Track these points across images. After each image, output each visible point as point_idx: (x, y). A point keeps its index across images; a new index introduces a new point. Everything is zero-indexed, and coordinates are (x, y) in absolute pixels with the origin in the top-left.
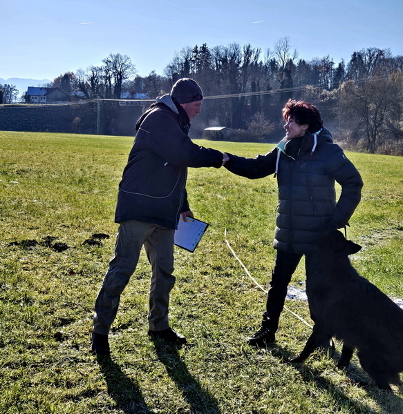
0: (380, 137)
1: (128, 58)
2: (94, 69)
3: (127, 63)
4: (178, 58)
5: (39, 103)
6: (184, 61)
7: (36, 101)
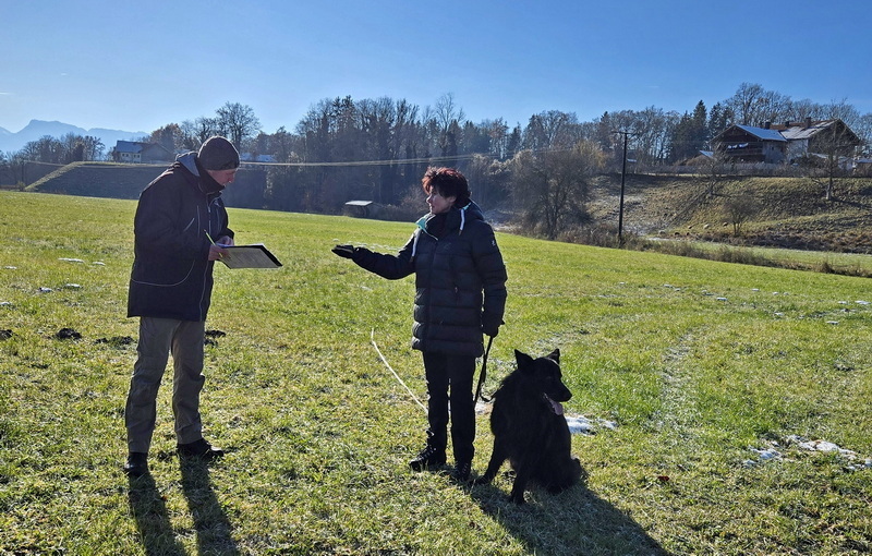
0: (561, 220)
1: (250, 110)
2: (205, 122)
3: (248, 116)
4: (314, 113)
5: (131, 162)
6: (322, 116)
7: (127, 159)
